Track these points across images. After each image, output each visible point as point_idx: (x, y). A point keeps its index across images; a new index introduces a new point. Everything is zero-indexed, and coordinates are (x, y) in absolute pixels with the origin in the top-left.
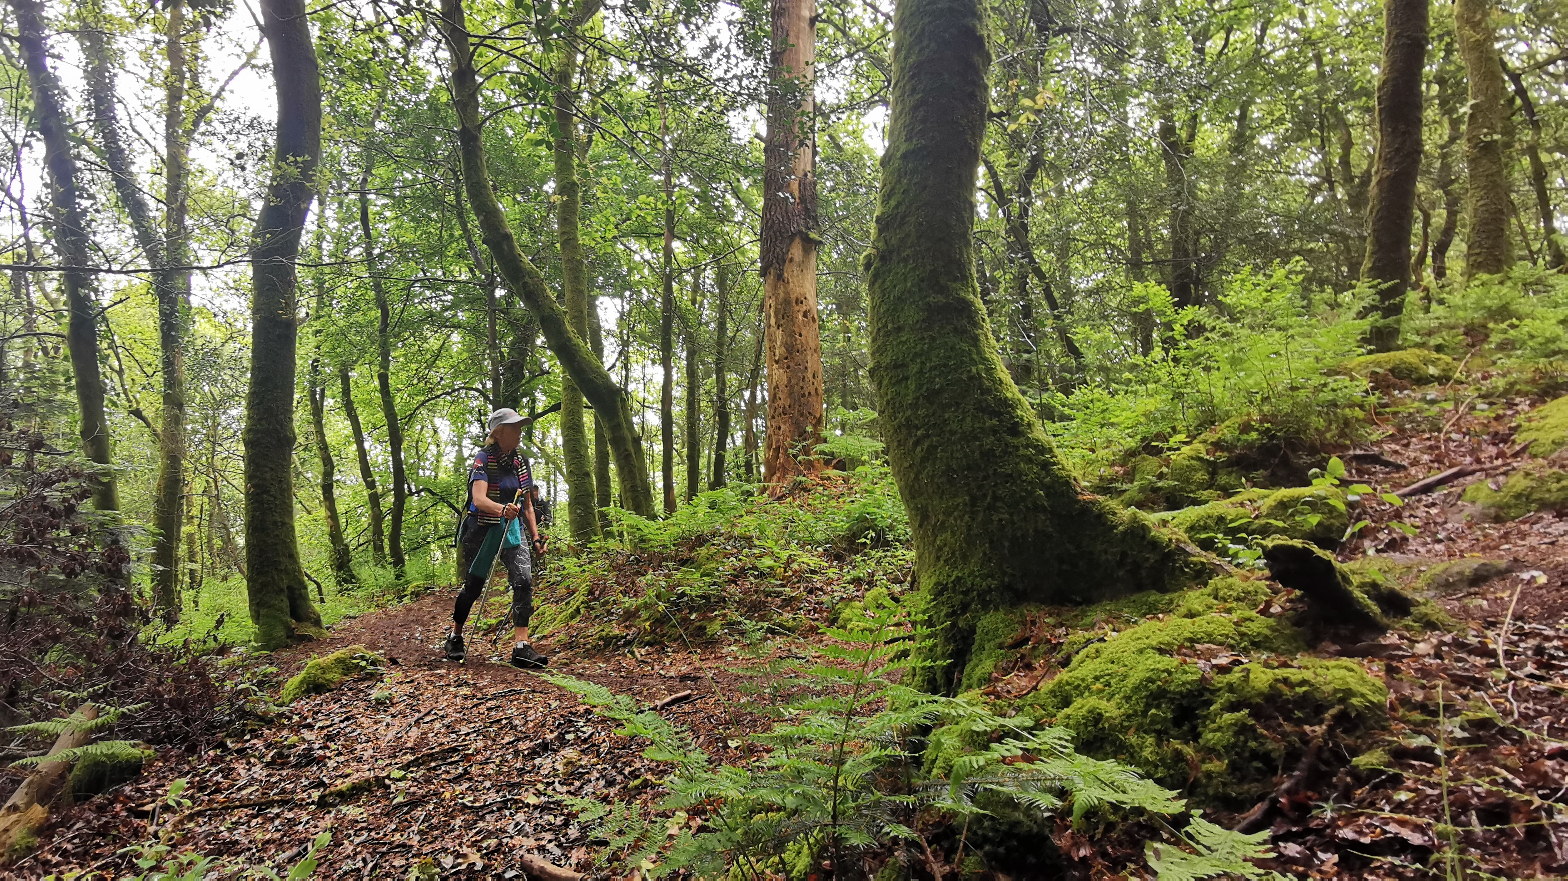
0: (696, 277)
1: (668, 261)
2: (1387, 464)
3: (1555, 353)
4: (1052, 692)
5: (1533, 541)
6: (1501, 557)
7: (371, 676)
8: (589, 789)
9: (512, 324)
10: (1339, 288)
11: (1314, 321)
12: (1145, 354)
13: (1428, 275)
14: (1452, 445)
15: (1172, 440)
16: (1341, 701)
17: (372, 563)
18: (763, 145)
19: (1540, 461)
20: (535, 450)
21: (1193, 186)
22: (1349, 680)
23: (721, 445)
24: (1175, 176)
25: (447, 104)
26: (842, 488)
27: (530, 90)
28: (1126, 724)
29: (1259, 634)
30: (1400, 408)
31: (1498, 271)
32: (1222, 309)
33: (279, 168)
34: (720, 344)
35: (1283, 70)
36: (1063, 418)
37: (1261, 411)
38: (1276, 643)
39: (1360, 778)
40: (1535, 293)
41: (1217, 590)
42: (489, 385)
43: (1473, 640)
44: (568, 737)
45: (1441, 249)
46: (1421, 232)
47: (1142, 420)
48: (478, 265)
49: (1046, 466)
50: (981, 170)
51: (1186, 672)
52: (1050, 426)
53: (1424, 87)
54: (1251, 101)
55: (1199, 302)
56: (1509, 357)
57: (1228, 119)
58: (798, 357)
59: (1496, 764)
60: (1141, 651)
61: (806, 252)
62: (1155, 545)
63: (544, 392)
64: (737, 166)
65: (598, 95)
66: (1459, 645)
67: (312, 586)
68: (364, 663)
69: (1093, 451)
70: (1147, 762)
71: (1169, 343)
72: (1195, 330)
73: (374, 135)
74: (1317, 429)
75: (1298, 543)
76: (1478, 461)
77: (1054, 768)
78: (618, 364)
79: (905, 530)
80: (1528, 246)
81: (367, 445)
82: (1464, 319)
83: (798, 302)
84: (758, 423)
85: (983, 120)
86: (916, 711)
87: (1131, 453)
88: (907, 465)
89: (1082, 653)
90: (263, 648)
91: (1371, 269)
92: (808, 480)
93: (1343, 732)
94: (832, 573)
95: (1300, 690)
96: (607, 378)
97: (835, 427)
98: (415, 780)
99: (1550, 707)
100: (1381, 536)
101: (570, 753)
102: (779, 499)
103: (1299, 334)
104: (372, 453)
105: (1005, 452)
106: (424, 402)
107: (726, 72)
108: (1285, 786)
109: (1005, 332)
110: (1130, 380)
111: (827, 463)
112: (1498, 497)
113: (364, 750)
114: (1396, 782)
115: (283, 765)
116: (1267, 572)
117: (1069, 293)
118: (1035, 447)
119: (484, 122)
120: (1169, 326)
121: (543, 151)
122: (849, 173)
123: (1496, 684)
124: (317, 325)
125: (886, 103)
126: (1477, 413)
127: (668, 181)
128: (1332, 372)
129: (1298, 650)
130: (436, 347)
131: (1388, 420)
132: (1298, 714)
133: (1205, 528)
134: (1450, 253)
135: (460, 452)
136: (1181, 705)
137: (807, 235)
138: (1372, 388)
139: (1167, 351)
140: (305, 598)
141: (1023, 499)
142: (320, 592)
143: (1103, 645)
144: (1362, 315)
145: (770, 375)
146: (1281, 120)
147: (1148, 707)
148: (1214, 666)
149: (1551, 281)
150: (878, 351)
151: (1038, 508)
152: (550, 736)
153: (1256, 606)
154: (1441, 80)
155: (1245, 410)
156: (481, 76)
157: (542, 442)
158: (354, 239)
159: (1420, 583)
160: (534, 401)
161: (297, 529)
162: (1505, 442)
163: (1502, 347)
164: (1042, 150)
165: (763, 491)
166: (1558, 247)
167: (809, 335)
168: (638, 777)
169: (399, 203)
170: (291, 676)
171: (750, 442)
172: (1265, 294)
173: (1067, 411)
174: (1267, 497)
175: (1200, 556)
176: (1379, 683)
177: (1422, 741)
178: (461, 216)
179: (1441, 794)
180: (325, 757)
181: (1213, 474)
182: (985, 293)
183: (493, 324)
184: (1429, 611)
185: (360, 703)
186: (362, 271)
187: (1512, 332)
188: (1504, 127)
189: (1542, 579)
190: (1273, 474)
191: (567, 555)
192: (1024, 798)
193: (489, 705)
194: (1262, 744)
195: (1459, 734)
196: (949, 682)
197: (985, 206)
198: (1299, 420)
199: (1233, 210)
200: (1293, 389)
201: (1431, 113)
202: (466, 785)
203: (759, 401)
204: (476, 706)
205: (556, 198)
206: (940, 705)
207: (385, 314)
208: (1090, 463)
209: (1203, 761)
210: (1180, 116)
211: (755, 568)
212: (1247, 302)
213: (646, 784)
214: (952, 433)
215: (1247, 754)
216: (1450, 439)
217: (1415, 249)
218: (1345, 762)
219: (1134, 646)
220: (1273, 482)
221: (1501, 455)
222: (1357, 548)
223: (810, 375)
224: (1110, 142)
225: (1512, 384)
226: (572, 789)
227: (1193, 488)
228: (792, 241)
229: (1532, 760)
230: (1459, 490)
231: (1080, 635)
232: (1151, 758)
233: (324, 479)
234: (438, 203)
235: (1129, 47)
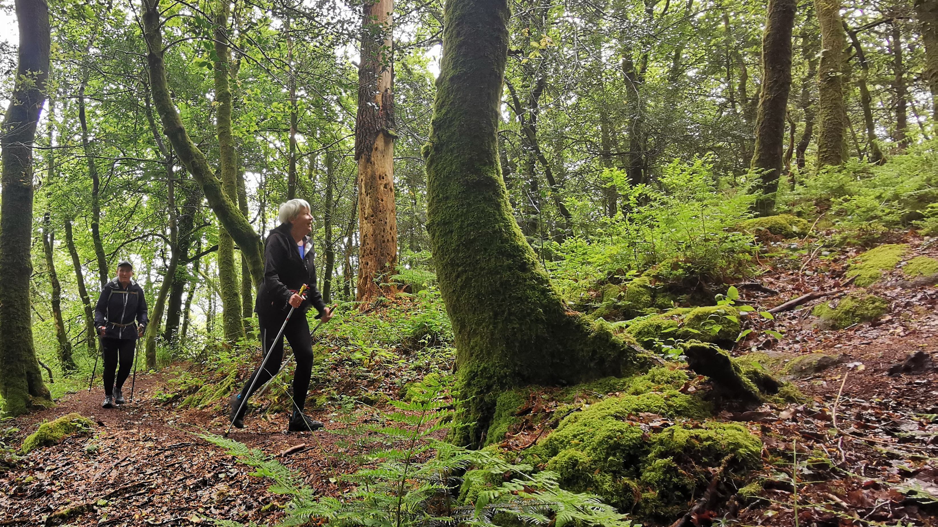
0: (312, 160)
1: (293, 149)
2: (765, 291)
3: (873, 218)
4: (545, 445)
5: (856, 342)
6: (835, 352)
7: (84, 434)
8: (234, 512)
9: (185, 190)
10: (738, 173)
11: (720, 195)
12: (611, 217)
13: (794, 166)
14: (806, 278)
15: (628, 274)
16: (733, 450)
17: (87, 355)
18: (358, 69)
19: (862, 289)
20: (201, 277)
21: (644, 104)
22: (738, 436)
23: (328, 275)
24: (632, 96)
25: (139, 37)
26: (410, 305)
27: (197, 27)
28: (593, 467)
29: (680, 406)
30: (774, 254)
31: (838, 164)
32: (661, 186)
33: (21, 79)
34: (328, 205)
35: (703, 26)
36: (558, 258)
37: (685, 255)
38: (692, 412)
39: (743, 502)
40: (861, 178)
41: (654, 376)
42: (168, 231)
43: (816, 409)
44: (221, 476)
45: (802, 148)
46: (789, 137)
47: (609, 260)
48: (161, 149)
49: (544, 292)
50: (505, 88)
51: (632, 432)
52: (548, 264)
53: (793, 39)
54: (682, 47)
55: (646, 182)
56: (844, 220)
57: (667, 58)
58: (381, 215)
59: (830, 491)
60: (604, 418)
61: (387, 143)
62: (614, 345)
63: (207, 238)
64: (341, 84)
65: (244, 32)
66: (808, 412)
67: (44, 373)
68: (80, 425)
69: (576, 281)
70: (607, 492)
71: (627, 209)
72: (643, 200)
73: (89, 57)
74: (721, 267)
75: (706, 345)
76: (822, 289)
77: (545, 497)
78: (258, 218)
79: (450, 334)
80: (857, 147)
81: (84, 273)
82: (816, 195)
83: (381, 177)
84: (353, 260)
85: (504, 55)
86: (454, 460)
87: (601, 283)
88: (451, 290)
89: (566, 419)
90: (9, 414)
91: (758, 161)
92: (386, 299)
93: (733, 471)
94: (401, 363)
95: (706, 443)
96: (250, 229)
97: (405, 264)
98: (114, 506)
99: (866, 454)
100: (761, 339)
101: (222, 487)
102: (367, 312)
103: (711, 204)
104: (88, 278)
105: (517, 282)
106: (123, 245)
107: (332, 18)
108: (695, 508)
109: (519, 200)
110: (601, 233)
111: (399, 288)
112: (834, 313)
113: (79, 485)
114: (766, 504)
115: (22, 497)
116: (686, 364)
117: (563, 174)
118: (537, 279)
119: (166, 49)
120: (626, 197)
121: (206, 70)
122: (416, 89)
123: (830, 439)
124: (48, 189)
125: (441, 42)
126: (823, 257)
127: (292, 93)
128: (731, 230)
129: (706, 416)
130: (132, 206)
131: (767, 261)
132: (705, 459)
133: (648, 333)
134: (807, 151)
135: (148, 278)
136: (629, 454)
137: (387, 132)
138: (757, 240)
139: (625, 214)
140: (40, 380)
141: (529, 315)
142: (51, 376)
143: (580, 413)
144: (751, 191)
145: (361, 228)
146: (701, 60)
147: (608, 455)
148: (652, 427)
149: (872, 170)
150: (433, 213)
151: (538, 320)
152: (208, 476)
153: (679, 386)
154: (804, 35)
155: (675, 254)
156: (164, 17)
157: (206, 271)
158: (75, 129)
159: (784, 370)
160: (199, 243)
161: (33, 332)
162: (839, 276)
163: (839, 213)
164: (545, 77)
165: (356, 307)
166: (877, 147)
167: (388, 201)
168: (268, 503)
169: (106, 105)
170: (28, 434)
171: (348, 273)
172: (688, 177)
173: (560, 254)
174: (688, 312)
175: (643, 353)
176: (757, 438)
177: (782, 477)
178: (149, 115)
179: (794, 512)
180: (52, 491)
181: (654, 297)
182: (506, 172)
183: (171, 190)
184: (789, 390)
185: (76, 453)
186: (81, 152)
187: (845, 204)
188: (845, 67)
189: (862, 367)
190: (692, 298)
191: (222, 350)
192: (525, 517)
193: (166, 453)
194: (681, 480)
195: (806, 472)
196: (478, 438)
197: (507, 113)
198: (709, 261)
199: (669, 120)
200: (706, 240)
201: (797, 58)
202: (150, 510)
203: (354, 245)
204: (157, 454)
205: (214, 103)
206: (470, 456)
207: (96, 182)
208: (575, 289)
209: (643, 492)
210: (636, 55)
211: (349, 359)
212: (677, 182)
213: (273, 508)
214: (482, 269)
215: (671, 486)
216: (805, 274)
217: (785, 147)
218: (734, 491)
219: (599, 414)
220: (693, 303)
221: (836, 285)
222: (745, 347)
223: (388, 228)
224: (590, 72)
225: (845, 238)
226: (223, 512)
227: (641, 306)
228: (377, 136)
229: (853, 490)
230: (810, 308)
231: (564, 407)
232: (609, 489)
233: (54, 297)
234: (133, 105)
235: (603, 9)
